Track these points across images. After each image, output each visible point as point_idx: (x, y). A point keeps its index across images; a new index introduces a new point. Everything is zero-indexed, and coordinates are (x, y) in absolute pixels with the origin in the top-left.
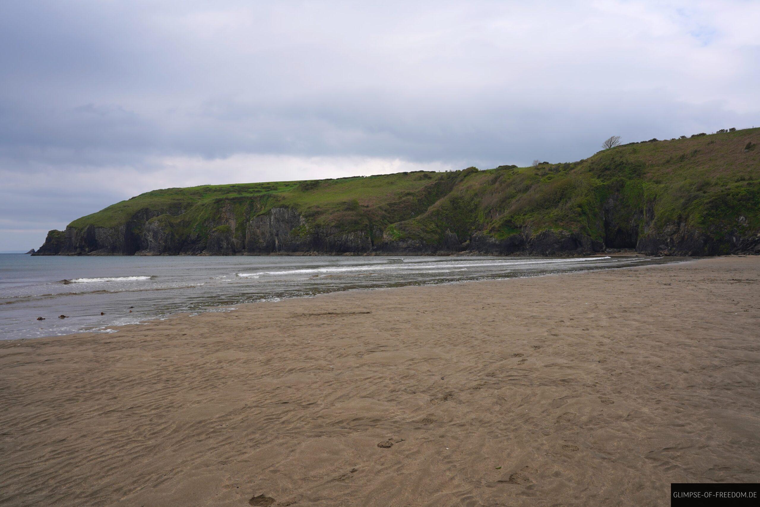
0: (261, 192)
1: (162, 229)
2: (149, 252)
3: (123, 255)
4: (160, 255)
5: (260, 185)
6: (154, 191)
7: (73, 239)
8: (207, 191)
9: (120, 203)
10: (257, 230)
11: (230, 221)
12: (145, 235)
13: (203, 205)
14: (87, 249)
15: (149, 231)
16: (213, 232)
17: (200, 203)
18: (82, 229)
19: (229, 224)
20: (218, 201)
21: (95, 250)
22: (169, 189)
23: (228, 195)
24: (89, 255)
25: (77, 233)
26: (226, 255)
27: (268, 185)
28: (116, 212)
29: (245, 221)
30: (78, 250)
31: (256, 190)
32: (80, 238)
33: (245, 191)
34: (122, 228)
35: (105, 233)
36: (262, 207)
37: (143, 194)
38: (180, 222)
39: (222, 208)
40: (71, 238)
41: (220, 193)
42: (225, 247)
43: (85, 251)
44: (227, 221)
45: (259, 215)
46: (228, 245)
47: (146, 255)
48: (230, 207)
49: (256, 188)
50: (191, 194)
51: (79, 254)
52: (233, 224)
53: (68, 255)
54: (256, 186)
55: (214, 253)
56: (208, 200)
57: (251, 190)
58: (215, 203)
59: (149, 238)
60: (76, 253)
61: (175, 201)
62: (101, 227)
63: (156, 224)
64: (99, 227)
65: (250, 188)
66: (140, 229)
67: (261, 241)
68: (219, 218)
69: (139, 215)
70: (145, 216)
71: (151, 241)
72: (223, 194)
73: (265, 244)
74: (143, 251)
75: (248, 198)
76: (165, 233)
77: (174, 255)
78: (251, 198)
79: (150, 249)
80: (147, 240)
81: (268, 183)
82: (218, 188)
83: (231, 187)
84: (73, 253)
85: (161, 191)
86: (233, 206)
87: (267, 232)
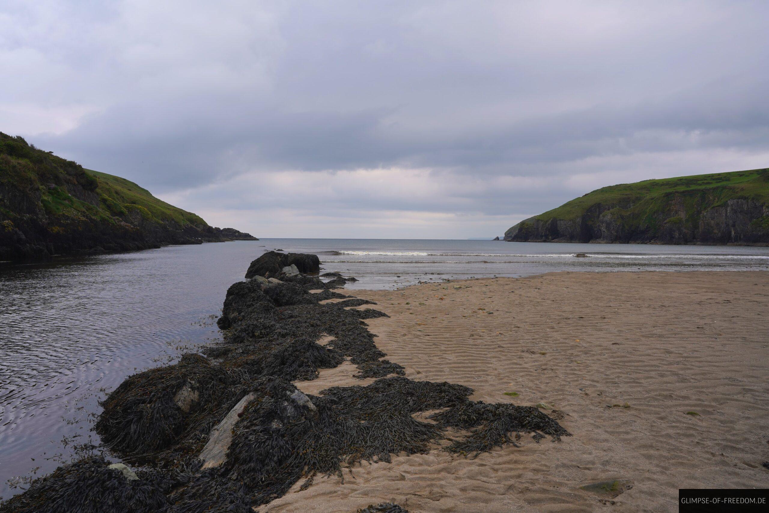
0: (711, 183)
1: (614, 221)
2: (603, 240)
3: (579, 243)
4: (612, 243)
5: (710, 177)
6: (603, 188)
7: (540, 229)
8: (654, 186)
9: (576, 199)
10: (712, 221)
11: (680, 213)
12: (599, 226)
13: (652, 199)
14: (550, 237)
15: (603, 222)
16: (666, 223)
17: (648, 197)
18: (547, 221)
19: (678, 216)
20: (668, 195)
21: (557, 238)
22: (617, 185)
23: (675, 188)
24: (552, 242)
25: (543, 225)
26: (678, 244)
27: (719, 176)
28: (573, 207)
29: (695, 213)
30: (544, 238)
31: (705, 181)
32: (545, 228)
33: (694, 184)
34: (579, 220)
35: (565, 225)
36: (715, 199)
37: (594, 191)
38: (630, 215)
39: (672, 201)
40: (538, 228)
41: (667, 186)
42: (677, 237)
43: (549, 239)
44: (676, 213)
45: (714, 207)
46: (680, 235)
47: (600, 243)
48: (680, 200)
49: (705, 180)
50: (639, 189)
51: (545, 241)
52: (682, 215)
53: (536, 242)
54: (706, 178)
55: (665, 242)
56: (656, 194)
57: (700, 182)
58: (664, 196)
59: (602, 228)
60: (542, 240)
61: (624, 196)
62: (562, 220)
63: (609, 217)
64: (560, 220)
65: (699, 180)
66: (593, 221)
67: (716, 231)
68: (668, 210)
69: (593, 209)
70: (598, 210)
71: (604, 231)
72: (670, 188)
73: (719, 234)
74: (597, 240)
75: (699, 190)
76: (616, 224)
77: (624, 243)
78: (702, 190)
79: (604, 237)
80: (600, 230)
81: (719, 174)
82: (665, 183)
83: (678, 180)
84: (540, 240)
85: (610, 187)
86: (683, 199)
87: (722, 223)
